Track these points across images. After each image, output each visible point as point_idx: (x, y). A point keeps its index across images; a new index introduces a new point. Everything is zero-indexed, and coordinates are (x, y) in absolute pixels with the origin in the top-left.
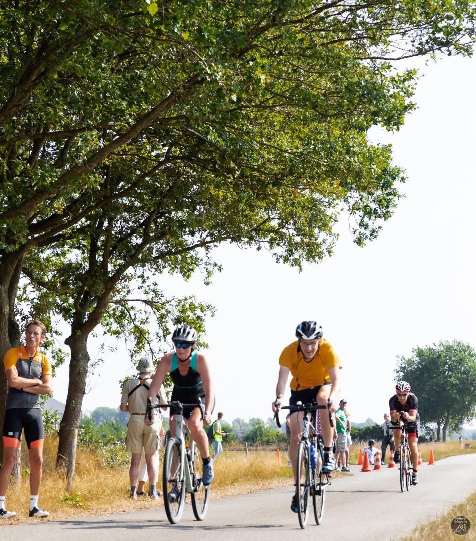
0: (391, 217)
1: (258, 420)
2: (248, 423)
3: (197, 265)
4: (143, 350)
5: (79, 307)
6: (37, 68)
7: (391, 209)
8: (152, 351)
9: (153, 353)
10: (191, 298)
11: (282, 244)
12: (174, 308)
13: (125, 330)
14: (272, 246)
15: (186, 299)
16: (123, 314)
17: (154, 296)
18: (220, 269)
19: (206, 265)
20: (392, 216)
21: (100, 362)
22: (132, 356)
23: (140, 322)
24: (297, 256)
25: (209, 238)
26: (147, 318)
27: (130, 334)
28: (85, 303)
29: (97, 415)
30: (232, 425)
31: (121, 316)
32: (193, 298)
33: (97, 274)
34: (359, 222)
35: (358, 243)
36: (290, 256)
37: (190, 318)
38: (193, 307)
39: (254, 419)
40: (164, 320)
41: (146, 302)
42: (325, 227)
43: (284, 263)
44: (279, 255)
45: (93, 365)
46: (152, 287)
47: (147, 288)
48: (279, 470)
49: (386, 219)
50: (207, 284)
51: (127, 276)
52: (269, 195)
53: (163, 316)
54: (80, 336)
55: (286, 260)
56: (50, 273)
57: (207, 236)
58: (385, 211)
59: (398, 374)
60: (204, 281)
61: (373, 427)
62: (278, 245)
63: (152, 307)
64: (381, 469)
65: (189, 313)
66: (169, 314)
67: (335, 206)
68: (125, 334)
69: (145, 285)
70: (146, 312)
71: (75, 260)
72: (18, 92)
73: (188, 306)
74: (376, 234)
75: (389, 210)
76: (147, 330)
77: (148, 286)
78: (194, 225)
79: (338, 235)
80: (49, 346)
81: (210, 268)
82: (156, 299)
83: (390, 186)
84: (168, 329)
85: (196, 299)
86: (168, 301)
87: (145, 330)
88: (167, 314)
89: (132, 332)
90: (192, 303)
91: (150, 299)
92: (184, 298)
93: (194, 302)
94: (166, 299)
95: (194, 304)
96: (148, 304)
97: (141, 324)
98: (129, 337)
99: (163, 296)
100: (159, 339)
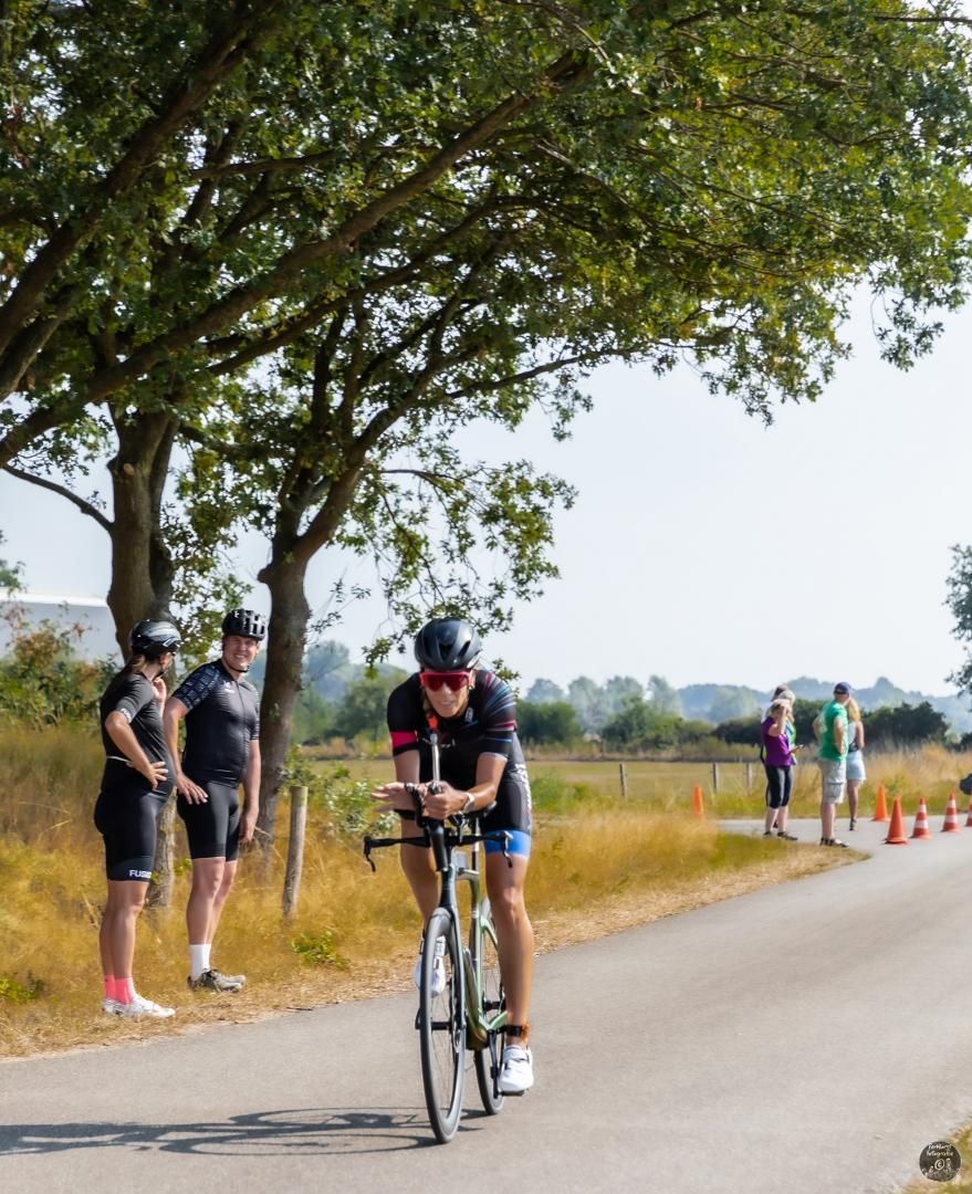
0: (963, 302)
1: (629, 681)
3: (535, 396)
4: (414, 580)
5: (288, 503)
6: (234, 35)
7: (964, 287)
8: (433, 582)
9: (435, 586)
10: (520, 467)
11: (722, 352)
12: (483, 488)
13: (375, 535)
14: (700, 356)
15: (509, 470)
16: (371, 502)
17: (439, 462)
18: (588, 405)
19: (557, 396)
20: (967, 301)
21: (334, 622)
22: (390, 594)
23: (406, 521)
24: (755, 378)
25: (570, 350)
26: (424, 511)
27: (386, 546)
28: (302, 494)
30: (567, 692)
31: (367, 505)
32: (525, 468)
33: (330, 433)
34: (892, 314)
35: (890, 360)
36: (740, 379)
37: (518, 510)
38: (524, 488)
39: (617, 679)
40: (460, 514)
41: (424, 475)
42: (820, 329)
43: (728, 393)
44: (716, 375)
45: (317, 628)
46: (436, 443)
47: (424, 445)
48: (708, 846)
49: (952, 307)
50: (560, 437)
51: (393, 438)
52: (710, 285)
53: (457, 507)
54: (291, 564)
55: (732, 386)
56: (210, 408)
57: (566, 347)
58: (949, 291)
59: (956, 589)
60: (552, 433)
62: (714, 353)
63: (435, 486)
64: (928, 836)
65: (518, 501)
66: (471, 503)
67: (843, 285)
68: (376, 546)
69: (419, 439)
70: (421, 497)
71: (269, 384)
72: (193, 85)
73: (513, 484)
74: (929, 341)
75: (958, 287)
76: (422, 537)
77: (427, 440)
78: (539, 327)
79: (849, 348)
80: (207, 569)
81: (564, 403)
82: (443, 470)
83: (961, 236)
84: (467, 535)
85: (530, 469)
86: (470, 475)
87: (418, 536)
88: (468, 500)
89: (390, 540)
90: (522, 478)
91: (431, 468)
92: (506, 468)
93: (527, 477)
94: (464, 468)
95: (527, 481)
96: (426, 479)
97: (410, 523)
98: (384, 551)
99: (459, 463)
100: (448, 557)
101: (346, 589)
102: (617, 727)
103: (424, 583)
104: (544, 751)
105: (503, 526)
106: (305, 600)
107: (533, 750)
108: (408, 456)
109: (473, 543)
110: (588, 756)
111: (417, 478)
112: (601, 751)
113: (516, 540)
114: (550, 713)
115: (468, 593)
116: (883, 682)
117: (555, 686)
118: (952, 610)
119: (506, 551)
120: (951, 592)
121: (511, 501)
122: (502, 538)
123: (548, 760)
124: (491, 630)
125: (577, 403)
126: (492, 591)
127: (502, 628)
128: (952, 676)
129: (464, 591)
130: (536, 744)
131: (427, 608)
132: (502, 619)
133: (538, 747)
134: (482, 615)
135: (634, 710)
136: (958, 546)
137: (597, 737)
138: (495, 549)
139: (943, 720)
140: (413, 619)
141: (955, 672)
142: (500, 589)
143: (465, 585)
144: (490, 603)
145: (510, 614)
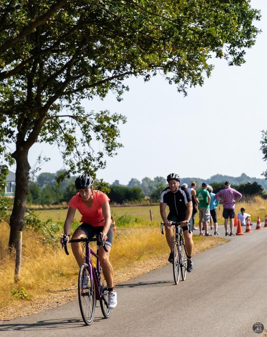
1: (161, 178)
2: (153, 180)
4: (72, 152)
8: (78, 153)
9: (79, 155)
10: (105, 112)
11: (172, 70)
12: (94, 120)
13: (57, 138)
14: (165, 72)
15: (102, 113)
17: (78, 112)
18: (128, 89)
21: (38, 170)
22: (64, 157)
23: (68, 132)
26: (74, 129)
27: (61, 141)
28: (25, 127)
29: (42, 178)
30: (141, 182)
31: (54, 128)
32: (107, 113)
33: (33, 105)
37: (106, 127)
38: (107, 119)
39: (157, 177)
40: (87, 129)
41: (73, 117)
43: (175, 84)
44: (171, 78)
45: (33, 173)
46: (76, 105)
47: (73, 106)
50: (119, 100)
53: (85, 127)
54: (23, 151)
55: (177, 81)
59: (263, 144)
61: (246, 185)
62: (170, 71)
63: (77, 120)
64: (251, 232)
65: (105, 123)
69: (71, 104)
70: (72, 124)
73: (104, 118)
76: (74, 137)
77: (73, 105)
81: (119, 89)
82: (79, 115)
84: (90, 136)
85: (109, 113)
86: (89, 116)
87: (72, 137)
88: (89, 125)
89: (63, 139)
90: (106, 116)
91: (75, 114)
92: (101, 112)
93: (108, 116)
94: (87, 113)
95: (108, 117)
96: (73, 118)
97: (69, 133)
98: (61, 143)
99: (84, 112)
100: (83, 145)
101: (42, 159)
102: (155, 194)
103: (75, 154)
104: (131, 203)
105: (101, 132)
106: (28, 163)
107: (128, 203)
108: (67, 111)
109: (91, 139)
110: (146, 204)
111: (71, 118)
112: (150, 202)
113: (106, 137)
114: (133, 191)
115: (90, 156)
116: (243, 175)
117: (137, 180)
118: (262, 152)
119: (103, 141)
120: (262, 146)
121: (104, 123)
122: (101, 137)
123: (133, 206)
124: (99, 169)
125: (124, 89)
126: (99, 155)
127: (102, 168)
128: (263, 173)
129: (89, 155)
130: (129, 201)
131: (77, 163)
132: (102, 165)
133: (130, 202)
134: (96, 163)
135: (160, 188)
136: (263, 131)
137: (149, 198)
138: (99, 140)
139: (261, 187)
140: (72, 166)
141: (264, 172)
142: (101, 154)
143: (90, 153)
144: (98, 159)
145: (105, 163)
